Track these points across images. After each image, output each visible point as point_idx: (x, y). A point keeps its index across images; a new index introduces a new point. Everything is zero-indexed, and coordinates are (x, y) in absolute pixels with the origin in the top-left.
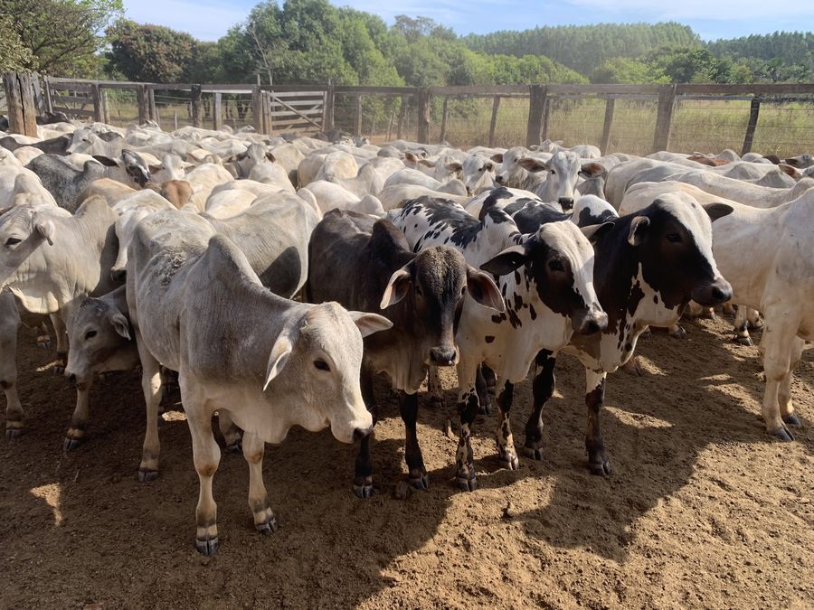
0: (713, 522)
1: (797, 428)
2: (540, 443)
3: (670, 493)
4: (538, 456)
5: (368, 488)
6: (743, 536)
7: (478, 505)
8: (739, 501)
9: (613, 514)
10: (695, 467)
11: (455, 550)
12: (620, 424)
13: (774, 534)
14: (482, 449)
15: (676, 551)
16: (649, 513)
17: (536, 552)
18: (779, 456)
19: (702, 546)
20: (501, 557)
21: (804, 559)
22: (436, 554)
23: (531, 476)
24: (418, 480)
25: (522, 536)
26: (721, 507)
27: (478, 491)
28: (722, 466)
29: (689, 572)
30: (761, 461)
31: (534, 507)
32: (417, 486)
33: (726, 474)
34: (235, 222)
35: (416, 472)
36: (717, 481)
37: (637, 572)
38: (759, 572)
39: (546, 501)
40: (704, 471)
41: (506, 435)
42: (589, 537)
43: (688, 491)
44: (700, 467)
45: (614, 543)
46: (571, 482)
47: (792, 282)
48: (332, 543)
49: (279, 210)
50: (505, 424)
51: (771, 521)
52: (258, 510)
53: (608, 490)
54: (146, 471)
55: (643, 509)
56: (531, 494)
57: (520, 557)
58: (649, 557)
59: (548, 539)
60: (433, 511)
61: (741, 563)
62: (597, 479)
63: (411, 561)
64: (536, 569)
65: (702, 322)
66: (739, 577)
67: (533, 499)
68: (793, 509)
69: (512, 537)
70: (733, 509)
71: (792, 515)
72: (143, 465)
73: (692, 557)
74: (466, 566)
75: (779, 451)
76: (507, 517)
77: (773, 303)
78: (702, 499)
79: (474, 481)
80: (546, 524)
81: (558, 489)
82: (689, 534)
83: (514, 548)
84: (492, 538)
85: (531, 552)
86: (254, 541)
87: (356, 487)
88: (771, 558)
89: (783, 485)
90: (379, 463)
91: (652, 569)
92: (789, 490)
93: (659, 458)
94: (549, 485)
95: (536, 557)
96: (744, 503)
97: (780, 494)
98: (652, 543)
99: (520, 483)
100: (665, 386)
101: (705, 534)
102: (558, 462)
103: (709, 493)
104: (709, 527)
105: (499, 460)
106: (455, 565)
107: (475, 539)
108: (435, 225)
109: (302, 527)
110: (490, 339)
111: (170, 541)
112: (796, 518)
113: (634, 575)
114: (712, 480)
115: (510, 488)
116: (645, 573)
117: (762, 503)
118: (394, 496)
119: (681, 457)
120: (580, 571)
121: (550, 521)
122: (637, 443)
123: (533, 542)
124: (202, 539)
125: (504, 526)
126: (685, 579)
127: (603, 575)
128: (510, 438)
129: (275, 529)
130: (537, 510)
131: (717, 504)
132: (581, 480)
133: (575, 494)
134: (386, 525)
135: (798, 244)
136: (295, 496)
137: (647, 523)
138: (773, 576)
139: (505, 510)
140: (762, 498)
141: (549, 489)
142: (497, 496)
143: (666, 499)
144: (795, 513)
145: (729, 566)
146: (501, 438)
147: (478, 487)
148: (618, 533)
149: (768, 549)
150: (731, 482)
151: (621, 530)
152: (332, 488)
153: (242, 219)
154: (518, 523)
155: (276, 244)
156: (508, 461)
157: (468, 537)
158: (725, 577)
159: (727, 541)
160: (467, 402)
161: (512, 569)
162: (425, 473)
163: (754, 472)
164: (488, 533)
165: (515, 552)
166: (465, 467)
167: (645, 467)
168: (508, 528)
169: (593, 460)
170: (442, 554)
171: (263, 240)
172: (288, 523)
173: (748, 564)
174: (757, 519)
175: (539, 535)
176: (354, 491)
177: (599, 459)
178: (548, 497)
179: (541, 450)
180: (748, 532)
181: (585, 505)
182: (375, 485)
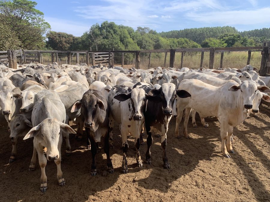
0: (196, 182)
1: (233, 155)
2: (150, 159)
3: (186, 174)
4: (149, 163)
5: (95, 173)
6: (204, 186)
7: (127, 178)
8: (206, 176)
9: (166, 180)
10: (197, 166)
11: (116, 191)
12: (178, 153)
13: (214, 186)
14: (133, 161)
15: (182, 190)
16: (178, 180)
17: (140, 191)
18: (224, 163)
19: (190, 189)
20: (129, 192)
21: (220, 193)
22: (110, 192)
23: (145, 169)
24: (110, 170)
25: (137, 186)
26: (200, 178)
27: (128, 174)
28: (205, 166)
29: (184, 196)
30: (218, 164)
31: (143, 178)
32: (110, 172)
33: (205, 168)
34: (62, 93)
35: (110, 168)
36: (202, 170)
37: (168, 197)
38: (205, 196)
39: (147, 176)
40: (199, 167)
41: (138, 156)
42: (157, 187)
43: (192, 173)
44: (198, 166)
45: (164, 188)
46: (157, 171)
47: (224, 109)
48: (80, 189)
49: (75, 89)
50: (138, 153)
51: (214, 182)
52: (60, 179)
53: (168, 173)
54: (31, 168)
55: (176, 178)
56: (144, 174)
57: (135, 193)
58: (174, 192)
59: (145, 187)
60: (113, 179)
61: (201, 194)
62: (165, 170)
63: (102, 194)
64: (138, 196)
65: (215, 122)
66: (199, 198)
67: (144, 176)
68: (222, 178)
69: (133, 187)
70: (204, 178)
71: (221, 180)
72: (30, 166)
73: (186, 192)
74: (118, 195)
75: (225, 162)
76: (134, 181)
77: (220, 115)
78: (195, 175)
79: (127, 171)
80: (145, 183)
81: (152, 173)
82: (187, 186)
83: (134, 190)
84: (128, 187)
85: (138, 191)
86: (58, 188)
87: (91, 173)
88: (210, 193)
89: (222, 171)
90: (101, 166)
91: (173, 196)
92: (224, 173)
93: (186, 164)
94: (150, 172)
95: (140, 193)
96: (208, 177)
97: (220, 174)
98: (175, 188)
99: (141, 171)
100: (196, 142)
101: (193, 186)
102: (155, 165)
103: (198, 174)
104: (195, 184)
105: (137, 164)
106: (114, 195)
107: (122, 188)
108: (117, 93)
109: (73, 184)
110: (129, 126)
111: (33, 188)
112: (222, 181)
113: (167, 197)
114: (200, 170)
115: (138, 173)
116: (171, 197)
117: (213, 177)
118: (102, 176)
119: (193, 163)
120: (151, 196)
121: (147, 182)
122: (181, 159)
123: (140, 188)
124: (42, 188)
125: (132, 184)
126: (182, 199)
127: (158, 198)
128: (140, 157)
129: (65, 185)
130: (144, 179)
131: (199, 177)
132: (160, 170)
133: (157, 174)
134: (98, 184)
135: (225, 97)
136: (73, 176)
137: (176, 182)
138: (209, 198)
139: (134, 179)
140: (214, 175)
141: (150, 173)
142: (133, 175)
143: (184, 176)
144: (222, 179)
145: (196, 195)
146: (137, 157)
147: (128, 172)
148: (166, 185)
149: (210, 190)
150: (206, 171)
151: (168, 185)
152: (85, 173)
153: (64, 92)
154: (137, 183)
155: (74, 99)
156: (139, 165)
157: (121, 187)
158: (194, 198)
159: (199, 188)
160: (124, 146)
161: (131, 196)
162: (113, 168)
163: (214, 167)
164: (127, 186)
165: (134, 191)
166: (124, 166)
167: (181, 166)
168: (133, 184)
169: (165, 164)
170: (112, 192)
171: (70, 98)
172: (69, 183)
173: (203, 194)
174: (210, 181)
175: (142, 186)
176: (91, 174)
177: (166, 164)
178: (149, 175)
179: (150, 161)
180: (206, 185)
181: (159, 177)
182: (98, 172)
